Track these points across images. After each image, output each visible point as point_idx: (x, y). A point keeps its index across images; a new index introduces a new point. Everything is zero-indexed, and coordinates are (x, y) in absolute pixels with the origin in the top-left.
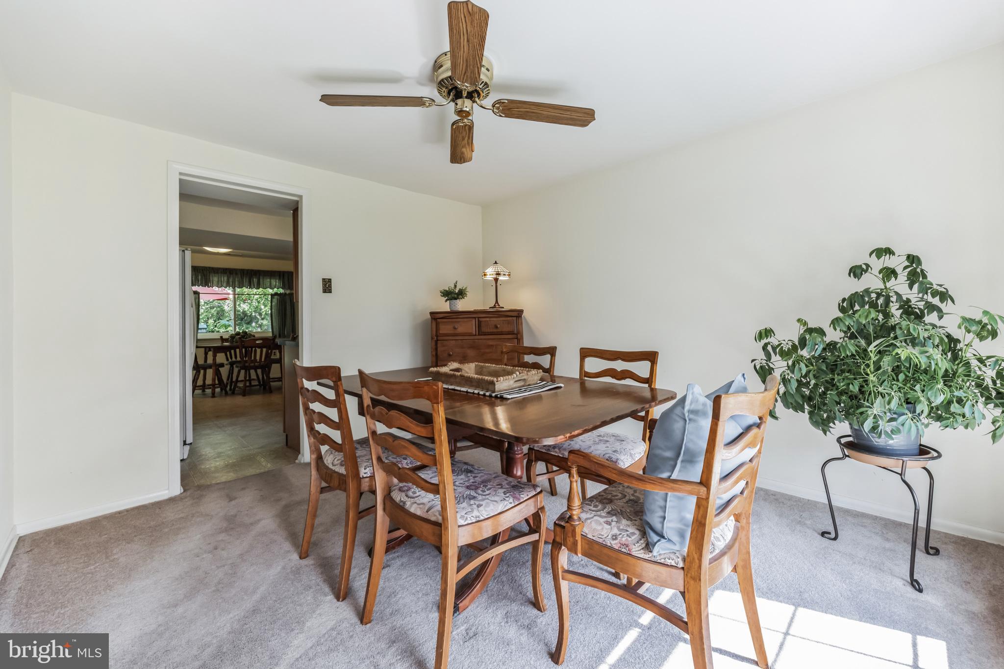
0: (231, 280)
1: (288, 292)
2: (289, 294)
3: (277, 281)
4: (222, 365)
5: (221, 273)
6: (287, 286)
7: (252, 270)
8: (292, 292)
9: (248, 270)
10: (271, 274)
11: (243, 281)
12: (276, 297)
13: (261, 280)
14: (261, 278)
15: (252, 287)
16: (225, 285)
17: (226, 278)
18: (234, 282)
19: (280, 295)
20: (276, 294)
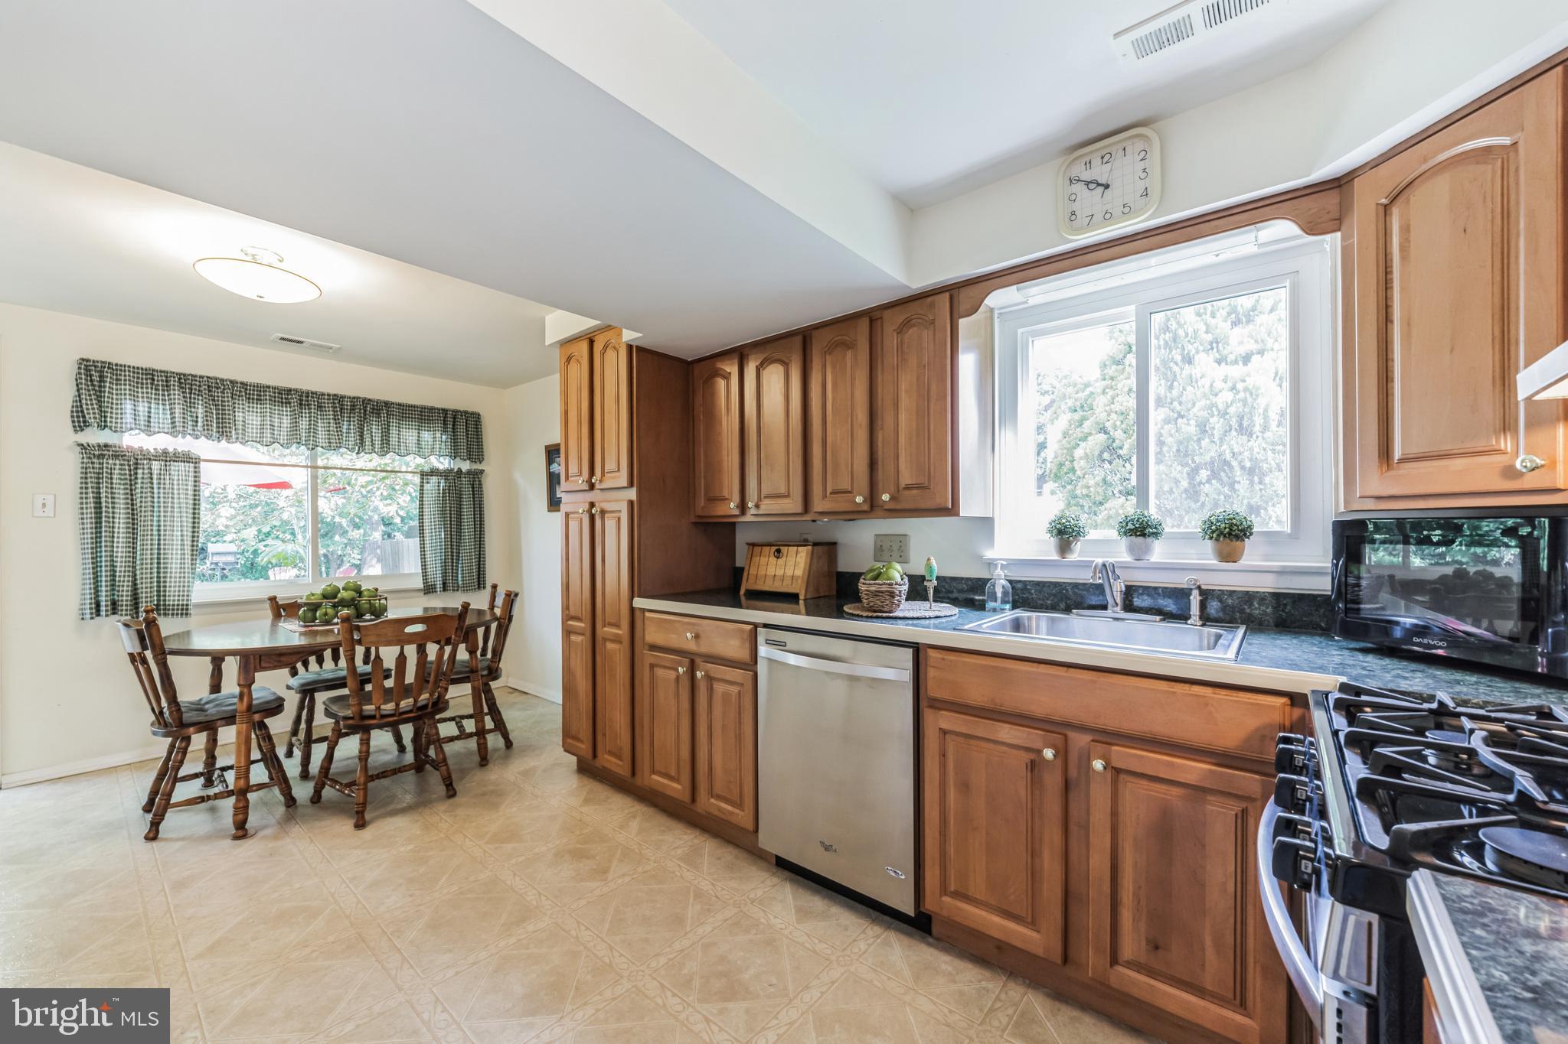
0: (304, 424)
1: (465, 466)
2: (469, 472)
3: (438, 435)
4: (275, 707)
5: (273, 401)
6: (463, 452)
7: (366, 401)
8: (477, 466)
9: (354, 400)
10: (423, 415)
11: (339, 427)
12: (434, 479)
13: (393, 431)
14: (394, 423)
15: (368, 446)
16: (283, 439)
17: (286, 421)
18: (312, 429)
19: (446, 474)
20: (434, 472)
